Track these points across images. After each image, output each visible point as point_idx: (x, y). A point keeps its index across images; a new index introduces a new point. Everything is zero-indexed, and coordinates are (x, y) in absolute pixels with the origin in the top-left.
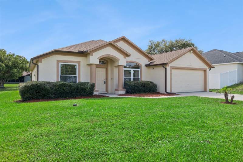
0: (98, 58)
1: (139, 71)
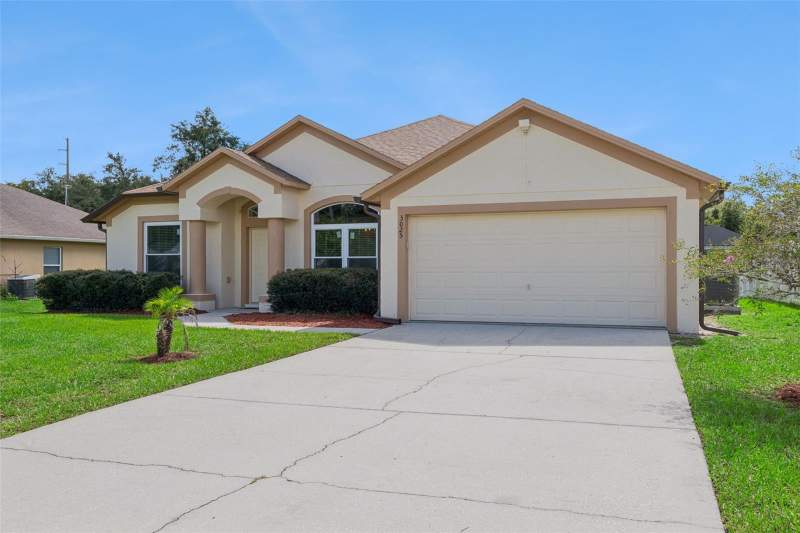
0: (198, 204)
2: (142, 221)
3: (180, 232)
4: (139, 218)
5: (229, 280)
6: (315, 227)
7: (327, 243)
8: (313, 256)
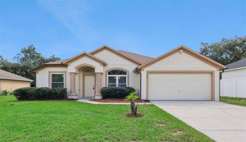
0: (74, 68)
1: (126, 77)
2: (50, 72)
3: (64, 76)
4: (49, 72)
5: (79, 90)
6: (108, 76)
7: (112, 80)
8: (108, 84)
